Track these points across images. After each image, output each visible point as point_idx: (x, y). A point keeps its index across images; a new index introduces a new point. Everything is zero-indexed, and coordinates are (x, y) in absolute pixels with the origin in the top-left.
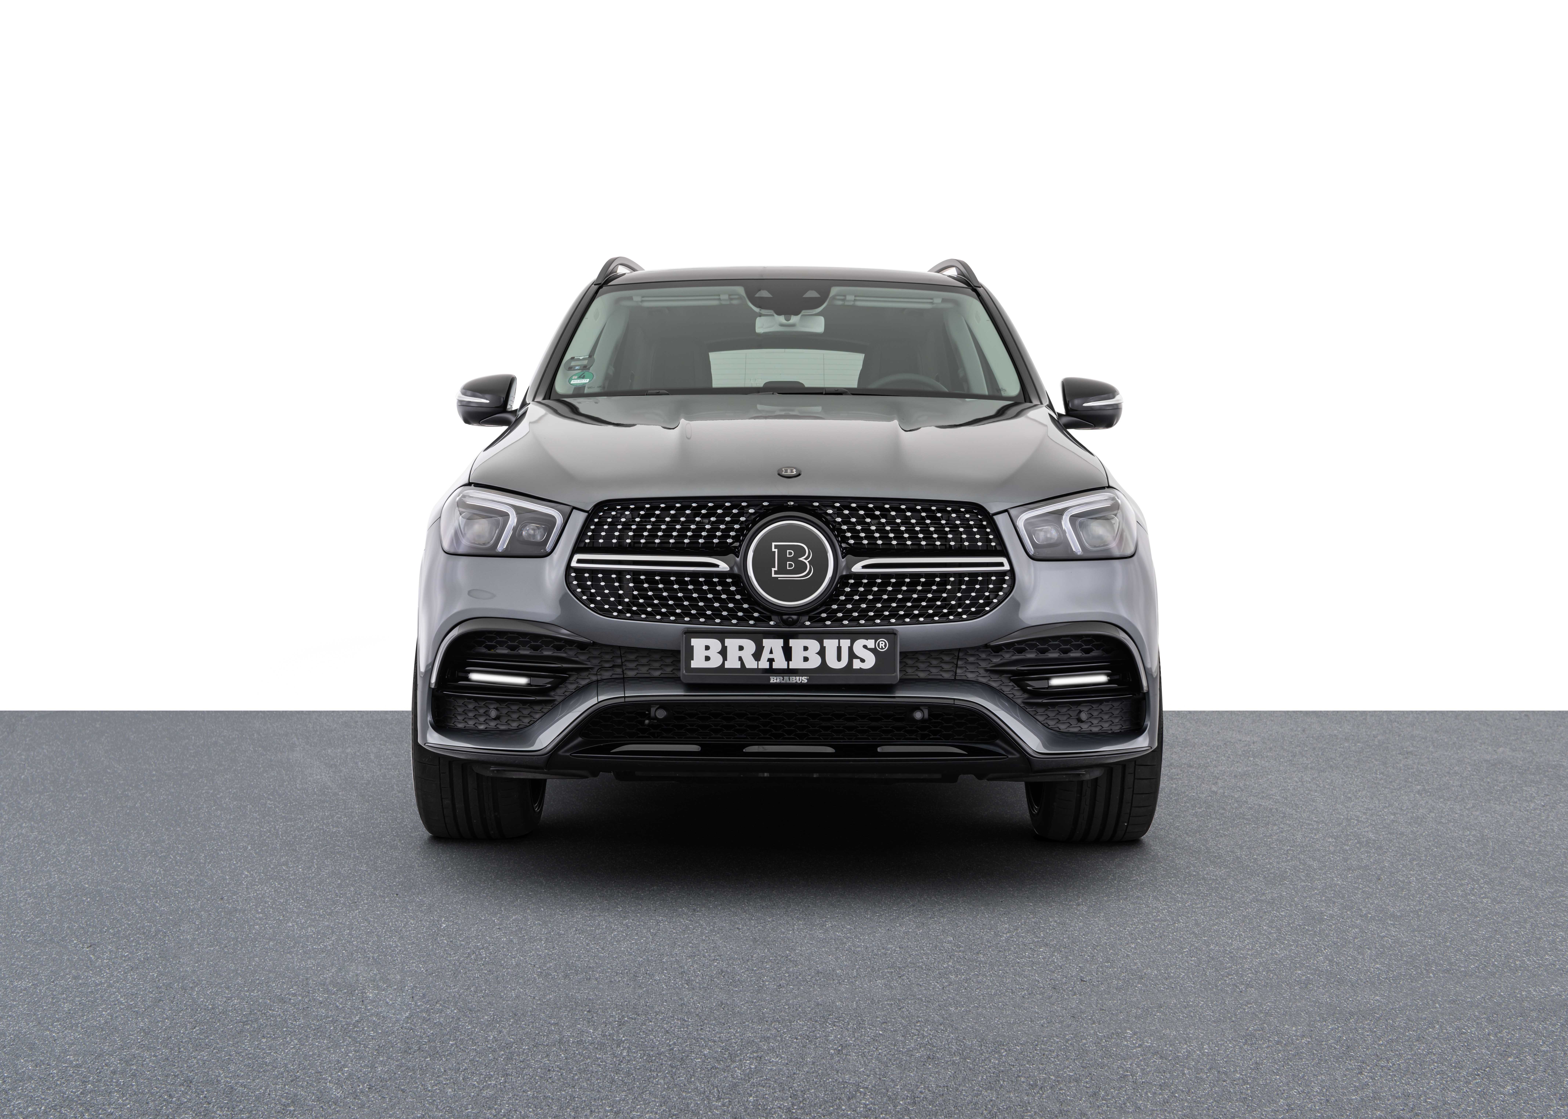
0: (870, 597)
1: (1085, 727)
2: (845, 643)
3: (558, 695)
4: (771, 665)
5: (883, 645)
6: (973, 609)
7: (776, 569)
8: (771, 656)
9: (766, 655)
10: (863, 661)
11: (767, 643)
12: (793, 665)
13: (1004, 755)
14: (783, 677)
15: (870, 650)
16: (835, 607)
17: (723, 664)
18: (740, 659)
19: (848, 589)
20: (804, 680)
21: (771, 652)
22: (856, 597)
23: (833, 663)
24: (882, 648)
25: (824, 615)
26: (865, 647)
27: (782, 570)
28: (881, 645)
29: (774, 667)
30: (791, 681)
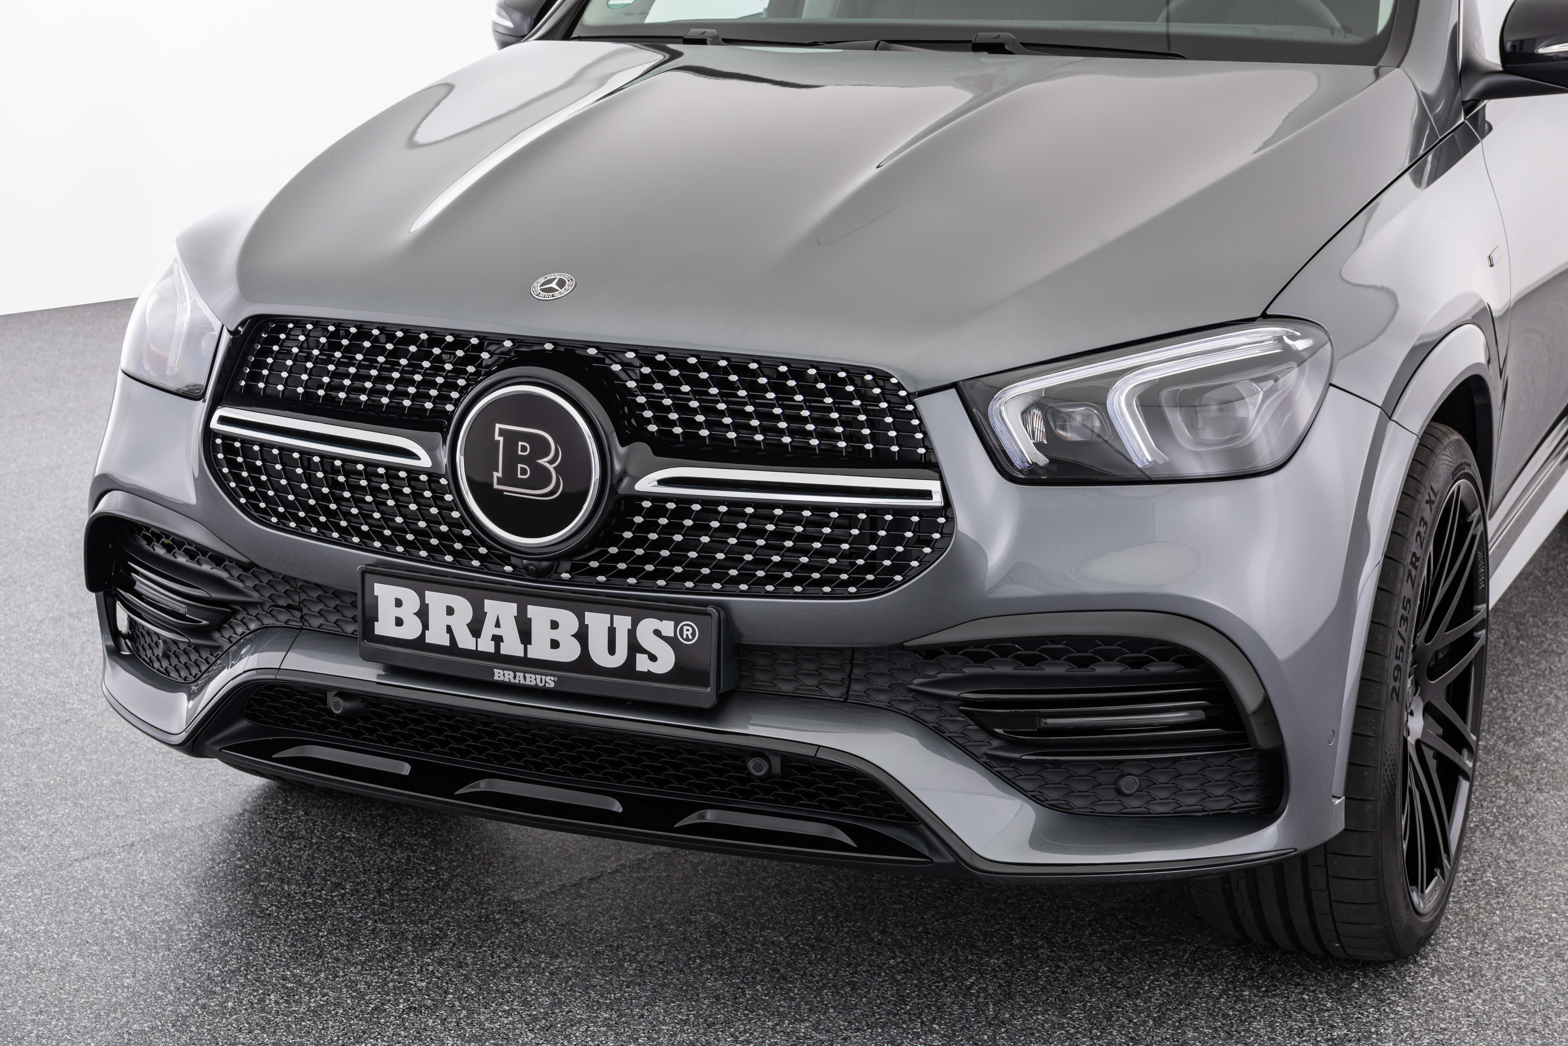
0: (678, 538)
1: (1134, 804)
2: (623, 623)
3: (221, 639)
4: (497, 647)
5: (689, 633)
6: (870, 577)
7: (500, 474)
8: (497, 632)
9: (489, 629)
10: (653, 658)
11: (491, 606)
12: (534, 652)
13: (925, 857)
14: (515, 672)
15: (666, 639)
16: (613, 550)
17: (423, 635)
18: (449, 630)
19: (639, 519)
20: (550, 682)
21: (498, 625)
22: (653, 536)
23: (600, 656)
24: (687, 639)
25: (594, 564)
26: (657, 633)
27: (509, 478)
28: (685, 633)
29: (503, 651)
30: (528, 683)
